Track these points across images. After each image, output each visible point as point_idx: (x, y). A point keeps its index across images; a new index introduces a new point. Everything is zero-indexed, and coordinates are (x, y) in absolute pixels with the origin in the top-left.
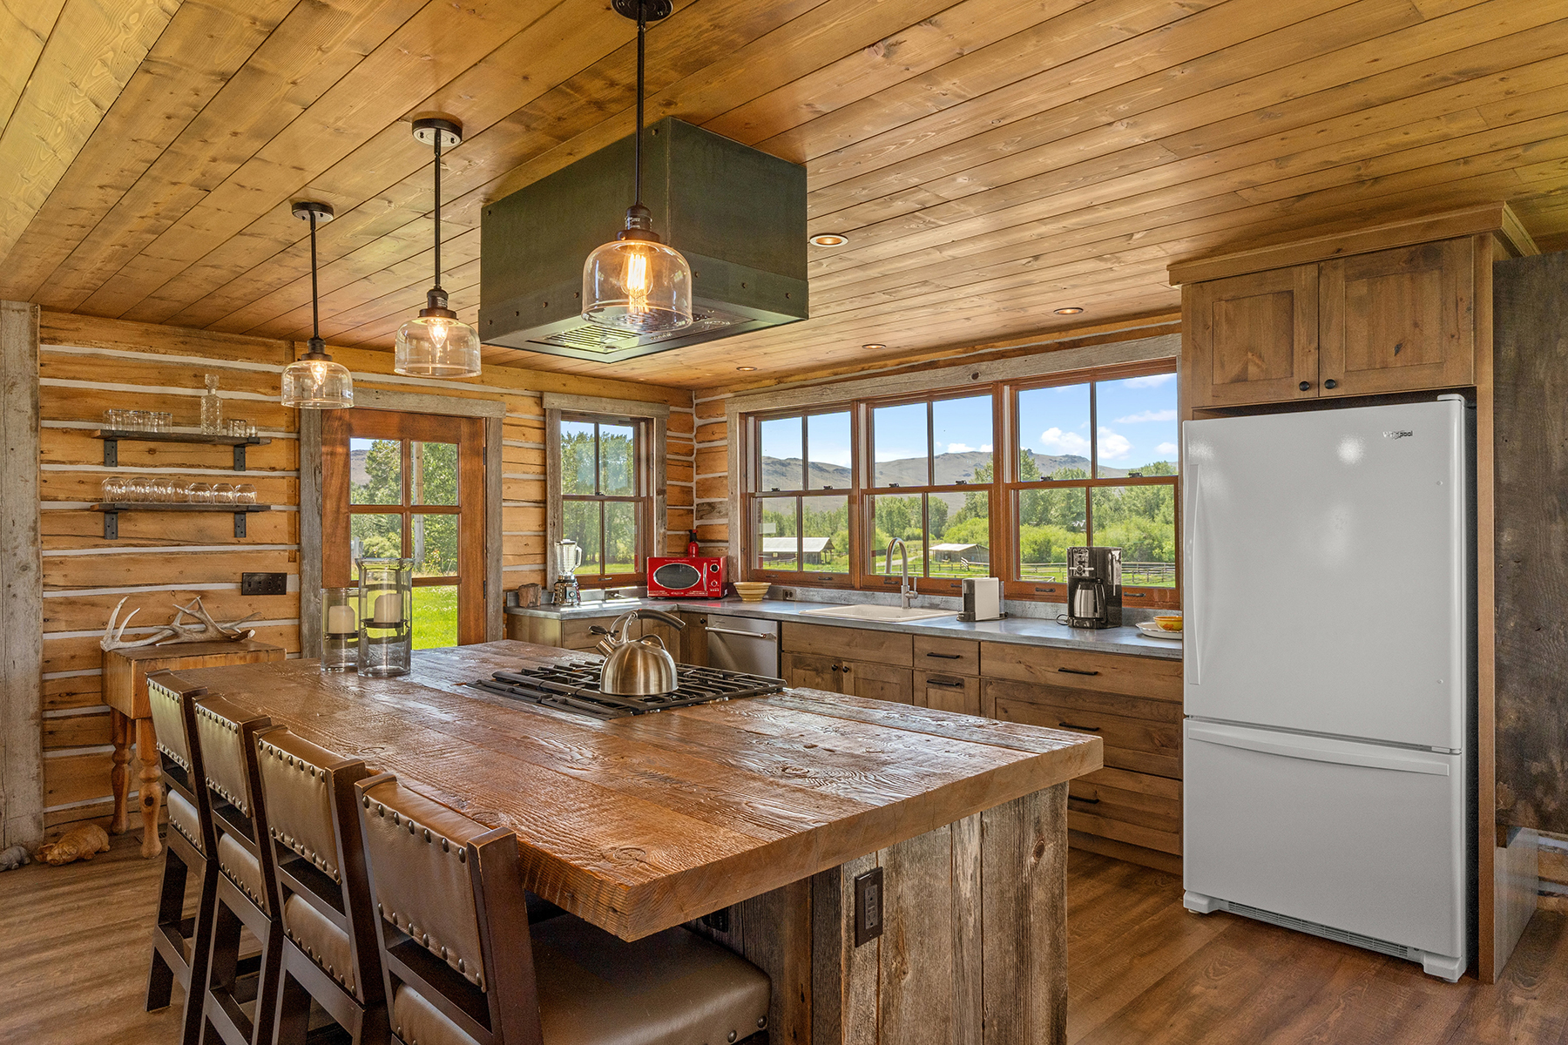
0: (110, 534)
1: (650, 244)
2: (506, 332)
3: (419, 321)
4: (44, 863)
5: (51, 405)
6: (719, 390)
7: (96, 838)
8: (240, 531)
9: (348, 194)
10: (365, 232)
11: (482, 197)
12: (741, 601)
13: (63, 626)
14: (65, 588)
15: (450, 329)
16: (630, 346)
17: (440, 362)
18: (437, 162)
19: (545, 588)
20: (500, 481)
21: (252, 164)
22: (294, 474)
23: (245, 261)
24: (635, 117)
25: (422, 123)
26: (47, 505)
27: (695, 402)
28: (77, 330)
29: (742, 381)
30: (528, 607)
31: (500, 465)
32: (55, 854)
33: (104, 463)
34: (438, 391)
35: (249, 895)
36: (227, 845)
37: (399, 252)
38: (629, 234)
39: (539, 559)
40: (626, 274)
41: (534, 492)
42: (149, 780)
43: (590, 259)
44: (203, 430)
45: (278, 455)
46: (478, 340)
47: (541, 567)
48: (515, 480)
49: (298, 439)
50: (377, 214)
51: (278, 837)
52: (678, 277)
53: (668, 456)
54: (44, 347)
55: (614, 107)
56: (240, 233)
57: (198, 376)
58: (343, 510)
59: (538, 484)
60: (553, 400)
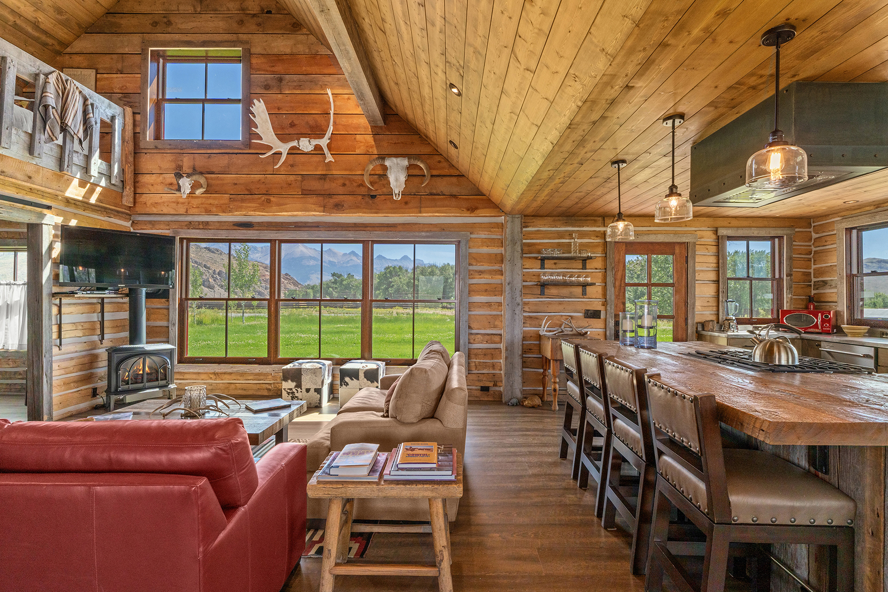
0: (542, 293)
1: (782, 147)
2: (703, 199)
3: (665, 200)
4: (523, 406)
5: (526, 249)
6: (831, 216)
7: (537, 401)
8: (584, 293)
9: (633, 154)
10: (638, 168)
11: (691, 142)
12: (846, 336)
13: (528, 325)
14: (529, 312)
15: (679, 201)
16: (770, 197)
17: (674, 215)
18: (673, 132)
19: (718, 323)
20: (694, 271)
21: (599, 151)
22: (604, 270)
23: (591, 188)
24: (775, 87)
25: (666, 119)
26: (525, 284)
27: (813, 225)
28: (533, 222)
29: (847, 210)
30: (709, 331)
31: (695, 264)
32: (526, 403)
33: (541, 269)
34: (664, 232)
35: (598, 419)
36: (590, 401)
37: (651, 173)
38: (771, 145)
39: (715, 309)
40: (769, 163)
41: (712, 276)
42: (555, 383)
43: (750, 160)
44: (572, 255)
45: (598, 263)
46: (691, 204)
47: (716, 313)
48: (702, 271)
49: (606, 257)
50: (644, 159)
51: (611, 396)
52: (799, 159)
53: (794, 256)
54: (524, 229)
55: (762, 86)
56: (591, 178)
57: (570, 235)
58: (623, 285)
59: (715, 272)
60: (723, 231)
